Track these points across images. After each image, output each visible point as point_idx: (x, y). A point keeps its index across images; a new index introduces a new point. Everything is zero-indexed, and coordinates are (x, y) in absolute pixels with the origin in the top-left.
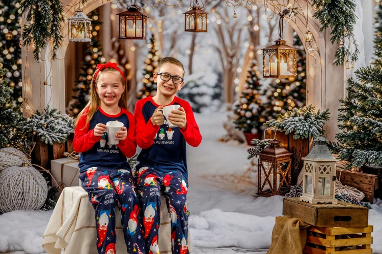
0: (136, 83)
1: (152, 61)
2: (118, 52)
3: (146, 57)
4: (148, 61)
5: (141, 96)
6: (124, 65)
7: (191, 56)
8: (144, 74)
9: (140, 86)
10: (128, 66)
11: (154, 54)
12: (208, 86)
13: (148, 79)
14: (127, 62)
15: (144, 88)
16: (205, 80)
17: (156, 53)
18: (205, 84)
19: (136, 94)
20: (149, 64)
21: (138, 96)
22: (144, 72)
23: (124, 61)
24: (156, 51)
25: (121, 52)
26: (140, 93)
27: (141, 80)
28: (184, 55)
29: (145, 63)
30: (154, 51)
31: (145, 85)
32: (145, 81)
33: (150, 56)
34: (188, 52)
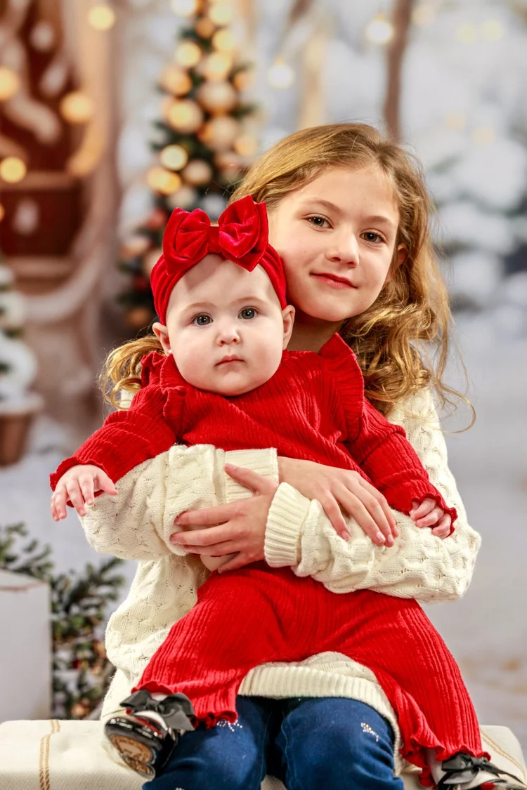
0: (118, 194)
1: (196, 79)
2: (25, 33)
3: (168, 58)
4: (179, 83)
5: (141, 258)
6: (54, 103)
7: (395, 55)
8: (158, 148)
9: (137, 210)
10: (76, 107)
11: (205, 44)
12: (484, 207)
13: (179, 173)
14: (71, 86)
15: (159, 219)
16: (471, 175)
17: (220, 41)
18: (465, 197)
19: (116, 246)
20: (182, 97)
21: (129, 259)
22: (159, 137)
23: (54, 79)
24: (218, 28)
25: (43, 37)
26: (137, 244)
27: (143, 174)
28: (359, 46)
29: (162, 90)
30: (205, 29)
31: (161, 201)
32: (167, 183)
33: (189, 54)
34: (383, 32)
